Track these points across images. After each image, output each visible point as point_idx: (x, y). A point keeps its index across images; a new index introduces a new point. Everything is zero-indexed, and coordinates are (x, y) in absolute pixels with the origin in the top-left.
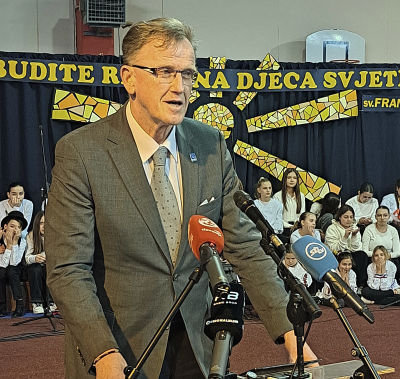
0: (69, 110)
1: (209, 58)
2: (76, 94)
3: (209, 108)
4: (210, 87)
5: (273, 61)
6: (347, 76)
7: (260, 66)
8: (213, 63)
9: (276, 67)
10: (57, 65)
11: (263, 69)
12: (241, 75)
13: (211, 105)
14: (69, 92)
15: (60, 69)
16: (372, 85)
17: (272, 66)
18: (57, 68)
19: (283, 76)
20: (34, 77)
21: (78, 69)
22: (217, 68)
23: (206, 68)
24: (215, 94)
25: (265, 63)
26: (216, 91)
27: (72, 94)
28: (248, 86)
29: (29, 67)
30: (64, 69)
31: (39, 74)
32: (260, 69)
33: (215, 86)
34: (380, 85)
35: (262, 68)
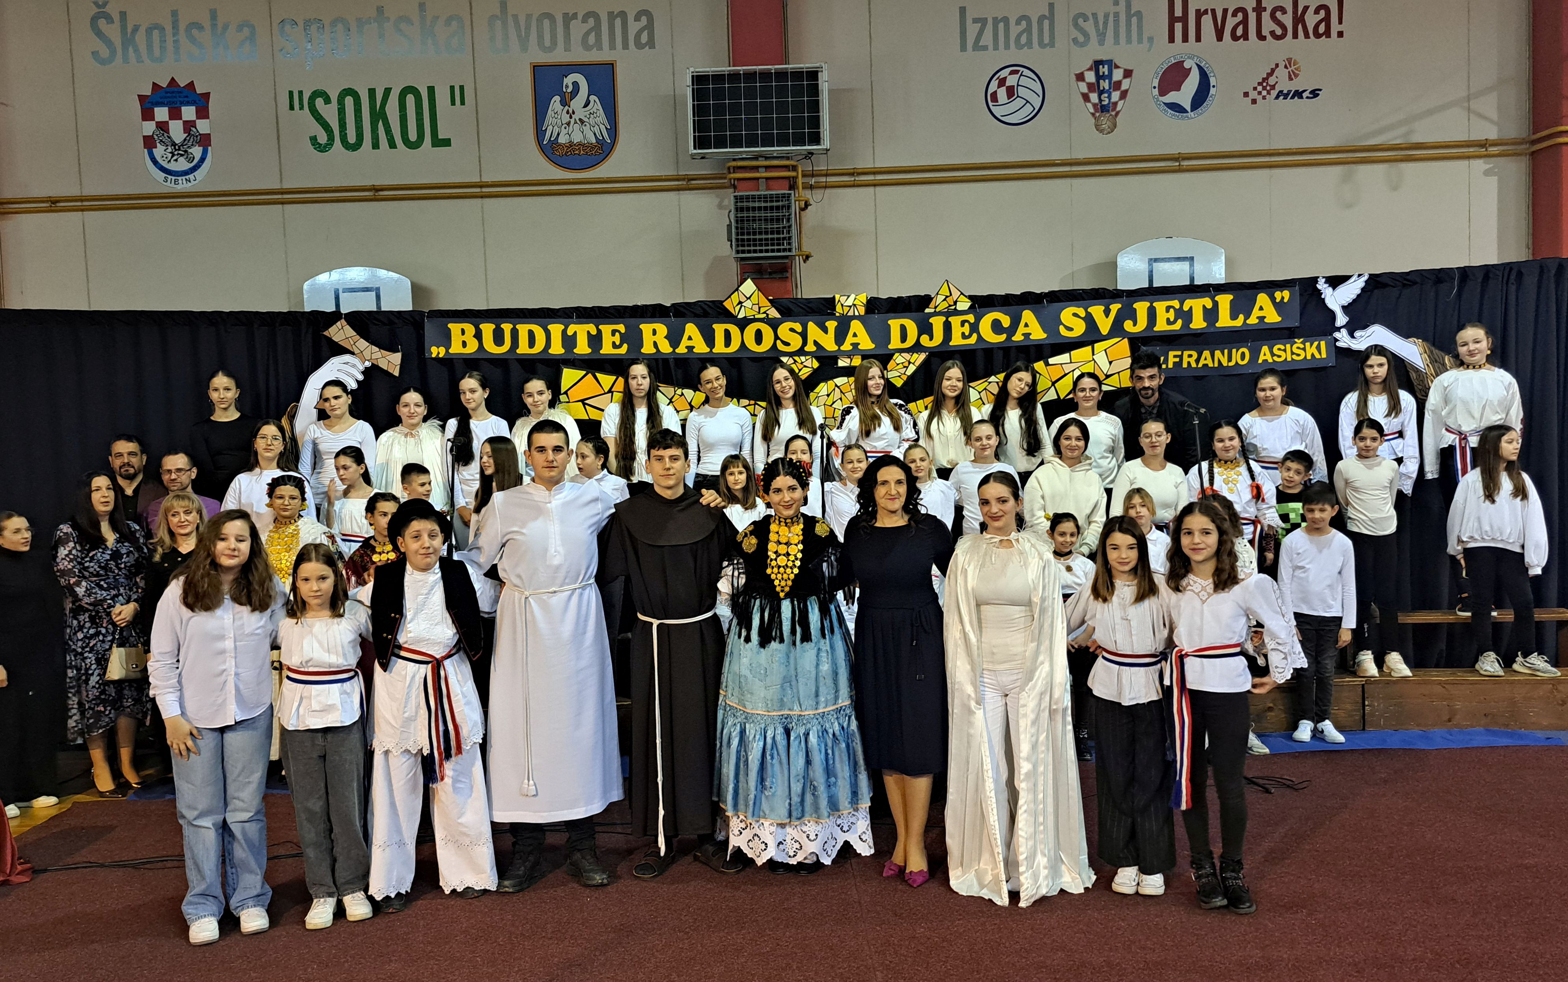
0: (586, 402)
1: (834, 298)
2: (597, 374)
3: (836, 385)
4: (836, 348)
5: (956, 294)
6: (1107, 312)
7: (932, 305)
8: (842, 305)
9: (964, 305)
10: (563, 327)
11: (938, 310)
12: (895, 324)
13: (840, 381)
14: (584, 372)
15: (570, 332)
16: (1161, 326)
17: (955, 303)
18: (564, 332)
19: (978, 319)
20: (523, 349)
21: (599, 332)
22: (851, 313)
23: (829, 314)
24: (848, 360)
25: (940, 298)
26: (849, 355)
27: (590, 375)
28: (910, 342)
29: (515, 334)
30: (575, 332)
31: (532, 342)
32: (932, 310)
33: (847, 347)
34: (1178, 325)
35: (936, 307)
